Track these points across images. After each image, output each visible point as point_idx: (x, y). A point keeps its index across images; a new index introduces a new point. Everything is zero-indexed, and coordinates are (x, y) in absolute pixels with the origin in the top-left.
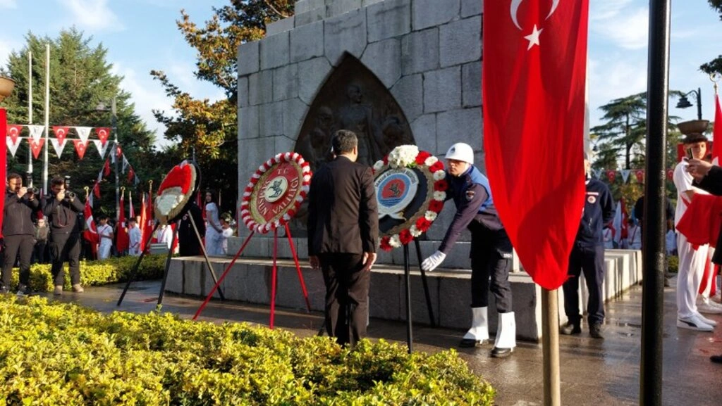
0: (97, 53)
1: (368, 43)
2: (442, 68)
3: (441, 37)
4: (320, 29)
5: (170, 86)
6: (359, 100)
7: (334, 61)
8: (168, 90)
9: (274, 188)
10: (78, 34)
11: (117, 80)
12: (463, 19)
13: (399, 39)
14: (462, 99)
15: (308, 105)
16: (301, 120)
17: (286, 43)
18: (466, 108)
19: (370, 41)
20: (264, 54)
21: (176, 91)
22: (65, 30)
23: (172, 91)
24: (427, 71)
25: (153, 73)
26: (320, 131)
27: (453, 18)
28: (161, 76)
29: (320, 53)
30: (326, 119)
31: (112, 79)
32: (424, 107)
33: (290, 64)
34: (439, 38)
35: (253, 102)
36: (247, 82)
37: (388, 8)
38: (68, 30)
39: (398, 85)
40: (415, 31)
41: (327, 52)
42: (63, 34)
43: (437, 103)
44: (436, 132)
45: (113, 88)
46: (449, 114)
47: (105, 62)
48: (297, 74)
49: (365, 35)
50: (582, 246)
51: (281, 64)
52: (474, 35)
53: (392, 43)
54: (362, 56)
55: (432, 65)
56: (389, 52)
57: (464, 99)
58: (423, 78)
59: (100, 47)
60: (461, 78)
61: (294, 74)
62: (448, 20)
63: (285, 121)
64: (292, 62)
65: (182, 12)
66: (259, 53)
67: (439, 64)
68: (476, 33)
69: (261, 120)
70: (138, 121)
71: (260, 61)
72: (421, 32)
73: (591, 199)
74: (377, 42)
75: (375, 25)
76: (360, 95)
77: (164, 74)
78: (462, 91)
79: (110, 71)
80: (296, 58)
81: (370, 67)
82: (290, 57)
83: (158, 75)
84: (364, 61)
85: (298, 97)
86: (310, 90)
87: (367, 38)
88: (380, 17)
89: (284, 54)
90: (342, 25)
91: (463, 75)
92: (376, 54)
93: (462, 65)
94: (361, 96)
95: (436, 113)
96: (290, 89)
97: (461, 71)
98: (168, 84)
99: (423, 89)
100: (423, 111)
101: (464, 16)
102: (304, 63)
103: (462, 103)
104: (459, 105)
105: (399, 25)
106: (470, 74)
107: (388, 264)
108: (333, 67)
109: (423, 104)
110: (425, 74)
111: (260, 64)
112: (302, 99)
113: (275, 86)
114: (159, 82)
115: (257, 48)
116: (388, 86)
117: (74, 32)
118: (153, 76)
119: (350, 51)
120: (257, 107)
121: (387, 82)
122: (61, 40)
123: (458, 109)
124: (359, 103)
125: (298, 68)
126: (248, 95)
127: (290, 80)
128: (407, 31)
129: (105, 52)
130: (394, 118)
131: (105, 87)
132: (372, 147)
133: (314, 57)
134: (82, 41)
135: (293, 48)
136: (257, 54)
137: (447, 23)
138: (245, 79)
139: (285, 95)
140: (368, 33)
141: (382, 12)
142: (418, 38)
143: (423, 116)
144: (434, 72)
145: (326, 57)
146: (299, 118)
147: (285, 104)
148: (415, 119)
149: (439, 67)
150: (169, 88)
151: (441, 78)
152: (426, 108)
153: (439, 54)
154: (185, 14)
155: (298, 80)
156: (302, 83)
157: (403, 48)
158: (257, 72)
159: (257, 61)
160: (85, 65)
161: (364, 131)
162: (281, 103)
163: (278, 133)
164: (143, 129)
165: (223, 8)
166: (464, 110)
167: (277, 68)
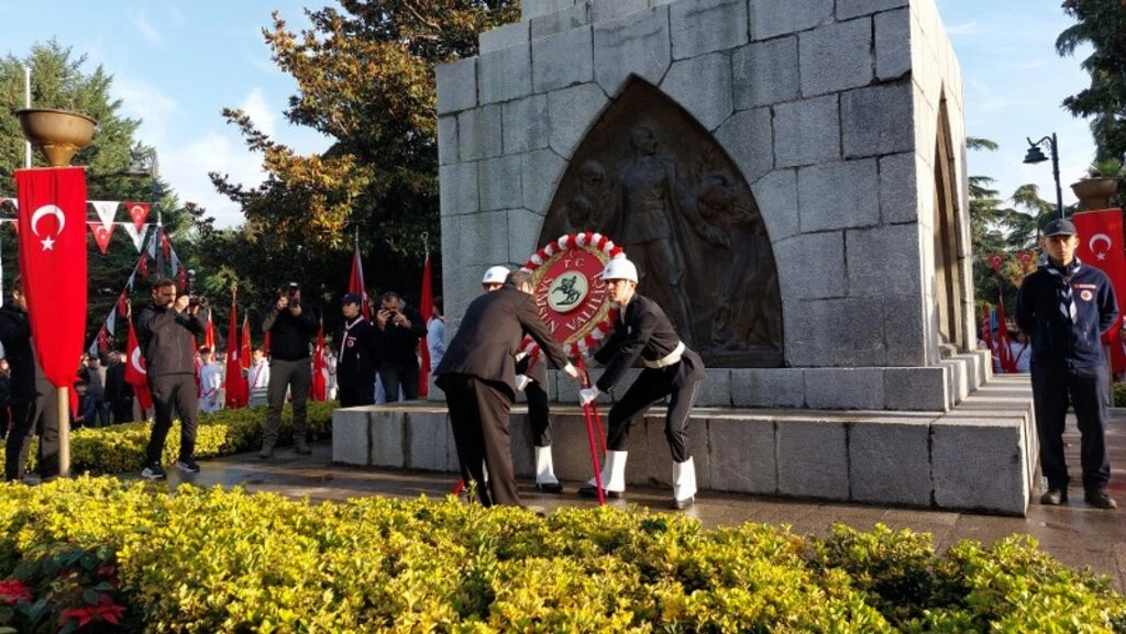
0: (94, 82)
1: (673, 61)
2: (804, 99)
3: (801, 50)
4: (587, 38)
5: (255, 133)
6: (652, 151)
7: (612, 91)
8: (251, 141)
9: (564, 289)
10: (62, 51)
11: (130, 126)
12: (840, 22)
13: (729, 53)
14: (841, 146)
15: (567, 160)
16: (555, 183)
17: (526, 61)
18: (848, 159)
19: (676, 58)
20: (486, 79)
21: (266, 142)
22: (40, 44)
23: (258, 141)
24: (777, 104)
25: (227, 113)
26: (584, 200)
27: (823, 20)
28: (241, 118)
29: (587, 76)
30: (595, 180)
31: (122, 124)
32: (774, 160)
33: (533, 95)
34: (798, 53)
35: (466, 155)
36: (454, 124)
37: (706, 7)
38: (45, 45)
39: (728, 126)
40: (756, 41)
41: (599, 74)
42: (37, 50)
43: (798, 152)
44: (798, 198)
45: (123, 140)
46: (821, 169)
47: (108, 98)
48: (546, 110)
49: (668, 49)
50: (1076, 366)
51: (517, 95)
52: (860, 47)
53: (716, 60)
54: (662, 80)
55: (787, 94)
56: (711, 75)
57: (846, 146)
58: (773, 113)
59: (99, 71)
60: (840, 113)
61: (540, 111)
62: (814, 24)
63: (525, 186)
64: (536, 91)
65: (274, 15)
66: (477, 78)
67: (799, 91)
68: (863, 43)
69: (482, 185)
70: (167, 192)
71: (478, 91)
72: (767, 43)
73: (1086, 295)
74: (689, 59)
75: (685, 33)
76: (653, 141)
77: (246, 115)
78: (841, 134)
79: (116, 113)
80: (543, 85)
81: (677, 98)
82: (532, 85)
83: (236, 116)
84: (666, 88)
85: (549, 147)
86: (569, 135)
87: (671, 52)
88: (693, 20)
89: (521, 79)
90: (625, 33)
91: (843, 108)
92: (687, 77)
93: (840, 93)
94: (656, 144)
95: (797, 168)
96: (533, 135)
97: (839, 102)
98: (252, 131)
99: (773, 131)
100: (774, 166)
101: (841, 17)
102: (558, 93)
103: (842, 153)
104: (838, 155)
105: (728, 33)
106: (854, 107)
107: (725, 406)
108: (610, 99)
109: (774, 155)
110: (775, 108)
111: (477, 96)
112: (557, 149)
113: (506, 130)
114: (236, 127)
115: (473, 69)
116: (710, 126)
117: (55, 48)
118: (227, 119)
119: (641, 72)
120: (474, 163)
121: (709, 123)
122: (34, 60)
123: (833, 161)
124: (651, 154)
125: (548, 102)
126: (458, 146)
127: (534, 120)
128: (742, 41)
129: (108, 81)
130: (716, 177)
131: (111, 139)
132: (677, 224)
133: (577, 83)
134: (69, 62)
135: (538, 70)
136: (473, 80)
137: (811, 29)
138: (453, 119)
139: (526, 144)
140: (672, 45)
141: (697, 13)
142: (762, 52)
143: (774, 173)
144: (790, 105)
145: (597, 83)
146: (551, 181)
147: (526, 158)
148: (759, 178)
149: (799, 97)
150: (254, 137)
151: (804, 114)
152: (778, 161)
153: (800, 77)
154: (279, 18)
155: (548, 120)
156: (555, 125)
157: (735, 68)
158: (474, 108)
159: (473, 91)
160: (76, 101)
161: (662, 198)
162: (518, 158)
163: (514, 204)
164: (172, 205)
165: (322, 11)
166: (846, 163)
167: (509, 101)
